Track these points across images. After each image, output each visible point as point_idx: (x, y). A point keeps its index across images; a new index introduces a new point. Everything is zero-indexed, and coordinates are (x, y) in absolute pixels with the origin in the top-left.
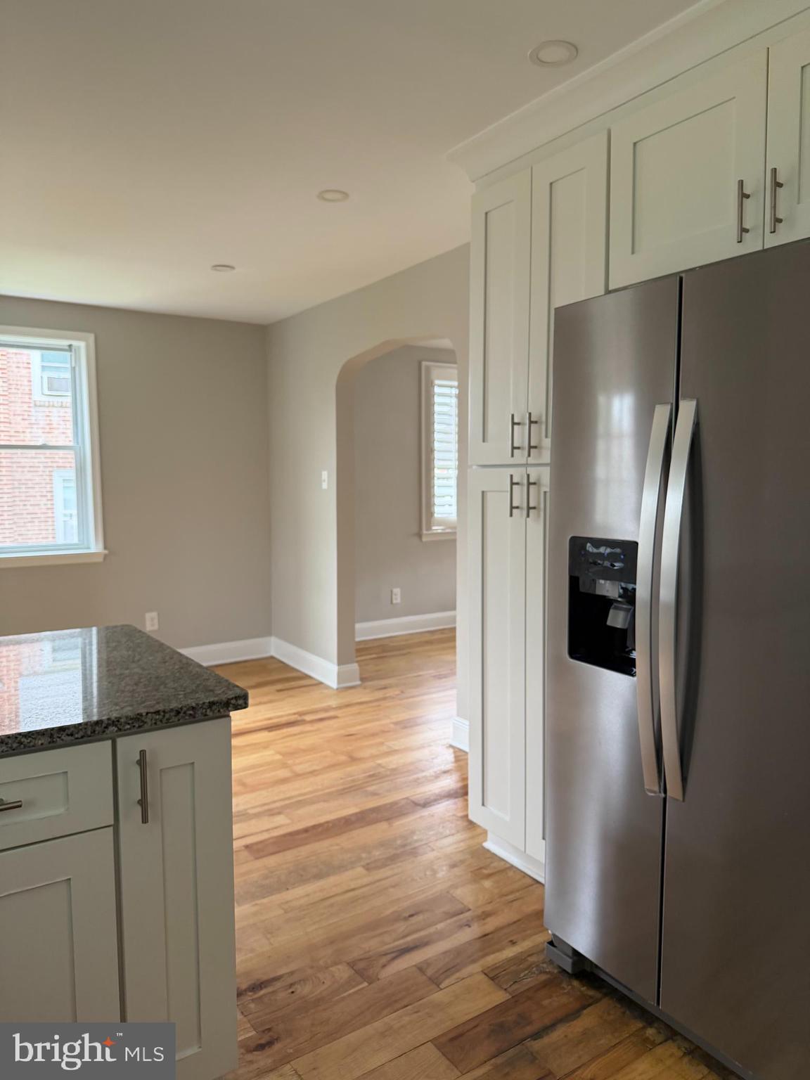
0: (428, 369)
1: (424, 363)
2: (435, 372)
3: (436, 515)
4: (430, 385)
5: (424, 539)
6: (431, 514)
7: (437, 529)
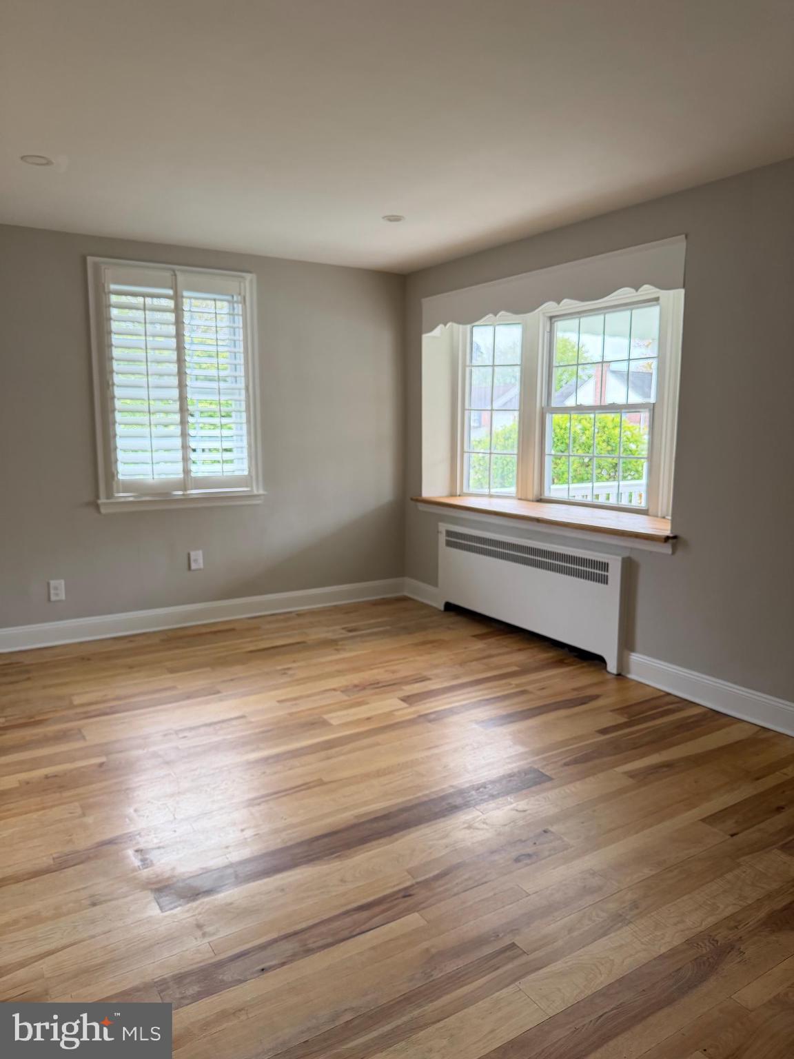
0: (97, 267)
1: (90, 259)
2: (108, 273)
3: (120, 477)
4: (102, 293)
5: (103, 510)
6: (111, 474)
7: (121, 495)
